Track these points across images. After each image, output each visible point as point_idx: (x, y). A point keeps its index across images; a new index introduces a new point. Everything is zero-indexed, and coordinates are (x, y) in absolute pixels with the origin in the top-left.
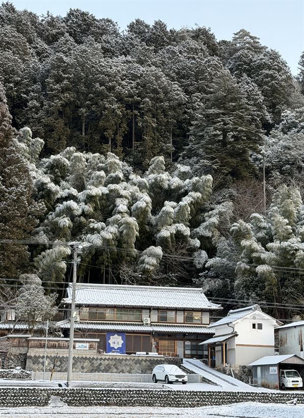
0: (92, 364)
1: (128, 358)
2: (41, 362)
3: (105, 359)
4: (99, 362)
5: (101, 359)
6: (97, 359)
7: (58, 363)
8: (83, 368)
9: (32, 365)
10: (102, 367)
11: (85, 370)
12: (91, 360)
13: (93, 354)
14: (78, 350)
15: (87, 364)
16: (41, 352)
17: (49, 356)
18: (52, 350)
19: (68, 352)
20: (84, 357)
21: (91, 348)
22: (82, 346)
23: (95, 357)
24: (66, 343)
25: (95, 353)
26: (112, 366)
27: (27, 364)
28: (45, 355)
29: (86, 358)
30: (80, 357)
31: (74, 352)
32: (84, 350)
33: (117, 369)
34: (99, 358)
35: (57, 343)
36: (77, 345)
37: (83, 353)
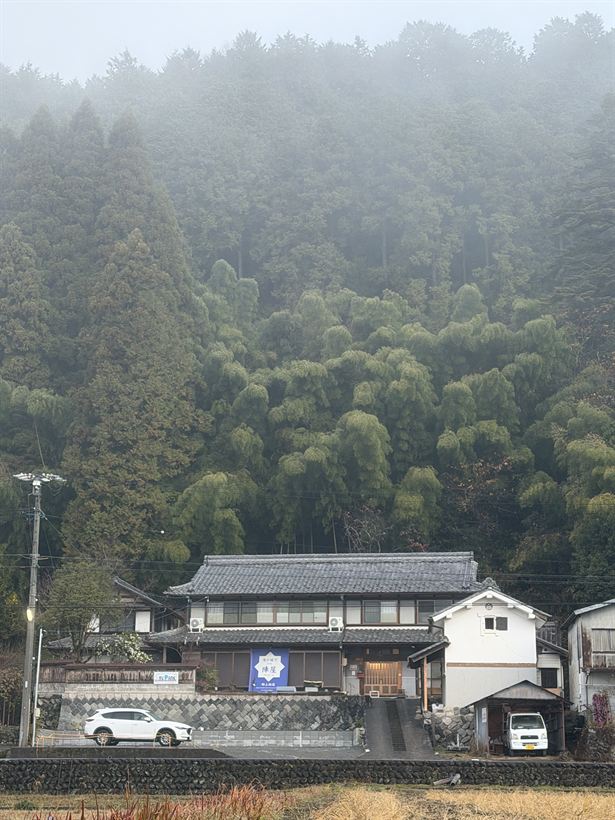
2: (88, 710)
3: (211, 702)
4: (198, 707)
5: (203, 702)
6: (195, 702)
9: (70, 715)
10: (205, 718)
12: (183, 704)
13: (187, 692)
14: (158, 685)
16: (88, 691)
17: (103, 698)
18: (109, 686)
19: (138, 689)
20: (170, 698)
21: (183, 680)
22: (166, 677)
23: (191, 698)
24: (136, 673)
25: (191, 690)
26: (224, 716)
27: (62, 714)
28: (96, 697)
29: (173, 701)
30: (162, 699)
31: (151, 689)
32: (169, 685)
33: (234, 720)
34: (198, 700)
35: (118, 674)
36: (157, 675)
37: (167, 690)
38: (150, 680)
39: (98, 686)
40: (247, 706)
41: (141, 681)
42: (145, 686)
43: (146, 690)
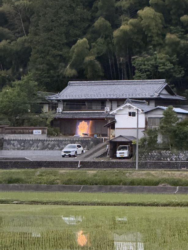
0: (43, 144)
1: (67, 139)
2: (12, 143)
3: (52, 141)
4: (48, 142)
5: (49, 140)
6: (47, 141)
7: (22, 144)
8: (37, 147)
9: (7, 145)
10: (50, 146)
11: (39, 148)
12: (43, 141)
13: (44, 137)
14: (35, 135)
15: (40, 144)
16: (12, 137)
17: (17, 139)
18: (19, 135)
19: (28, 136)
20: (39, 139)
21: (43, 133)
22: (37, 132)
23: (46, 139)
24: (28, 131)
25: (45, 136)
26: (56, 145)
27: (4, 144)
28: (15, 139)
29: (40, 140)
30: (36, 139)
31: (33, 136)
32: (38, 135)
33: (59, 147)
34: (48, 140)
35: (22, 131)
36: (34, 131)
37: (38, 136)
38: (32, 133)
39: (16, 135)
40: (64, 142)
41: (29, 133)
42: (31, 135)
43: (31, 136)
